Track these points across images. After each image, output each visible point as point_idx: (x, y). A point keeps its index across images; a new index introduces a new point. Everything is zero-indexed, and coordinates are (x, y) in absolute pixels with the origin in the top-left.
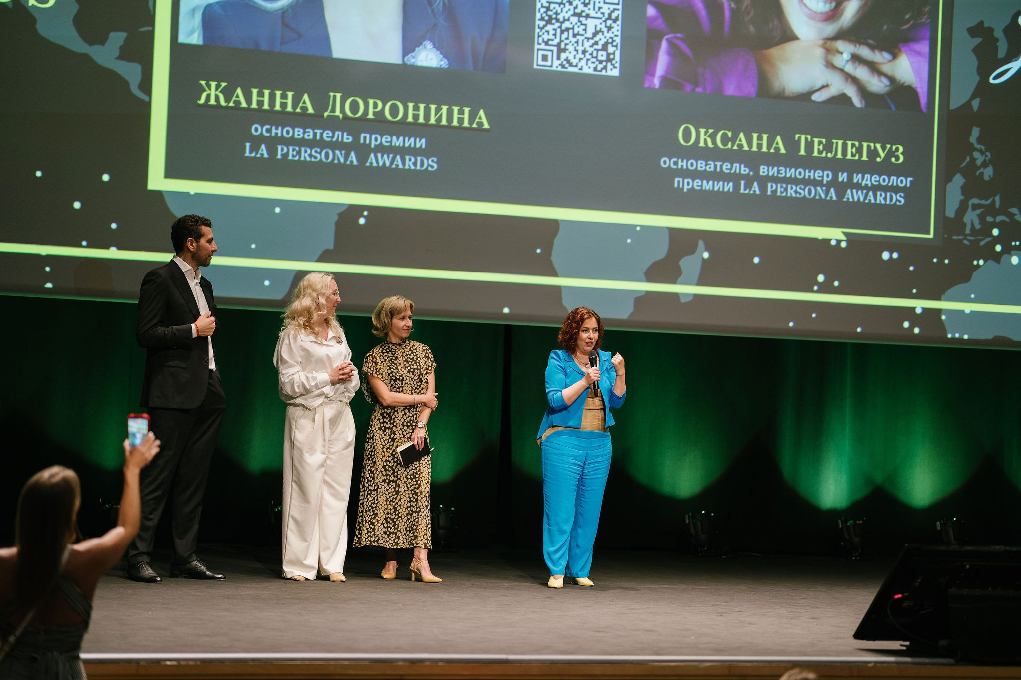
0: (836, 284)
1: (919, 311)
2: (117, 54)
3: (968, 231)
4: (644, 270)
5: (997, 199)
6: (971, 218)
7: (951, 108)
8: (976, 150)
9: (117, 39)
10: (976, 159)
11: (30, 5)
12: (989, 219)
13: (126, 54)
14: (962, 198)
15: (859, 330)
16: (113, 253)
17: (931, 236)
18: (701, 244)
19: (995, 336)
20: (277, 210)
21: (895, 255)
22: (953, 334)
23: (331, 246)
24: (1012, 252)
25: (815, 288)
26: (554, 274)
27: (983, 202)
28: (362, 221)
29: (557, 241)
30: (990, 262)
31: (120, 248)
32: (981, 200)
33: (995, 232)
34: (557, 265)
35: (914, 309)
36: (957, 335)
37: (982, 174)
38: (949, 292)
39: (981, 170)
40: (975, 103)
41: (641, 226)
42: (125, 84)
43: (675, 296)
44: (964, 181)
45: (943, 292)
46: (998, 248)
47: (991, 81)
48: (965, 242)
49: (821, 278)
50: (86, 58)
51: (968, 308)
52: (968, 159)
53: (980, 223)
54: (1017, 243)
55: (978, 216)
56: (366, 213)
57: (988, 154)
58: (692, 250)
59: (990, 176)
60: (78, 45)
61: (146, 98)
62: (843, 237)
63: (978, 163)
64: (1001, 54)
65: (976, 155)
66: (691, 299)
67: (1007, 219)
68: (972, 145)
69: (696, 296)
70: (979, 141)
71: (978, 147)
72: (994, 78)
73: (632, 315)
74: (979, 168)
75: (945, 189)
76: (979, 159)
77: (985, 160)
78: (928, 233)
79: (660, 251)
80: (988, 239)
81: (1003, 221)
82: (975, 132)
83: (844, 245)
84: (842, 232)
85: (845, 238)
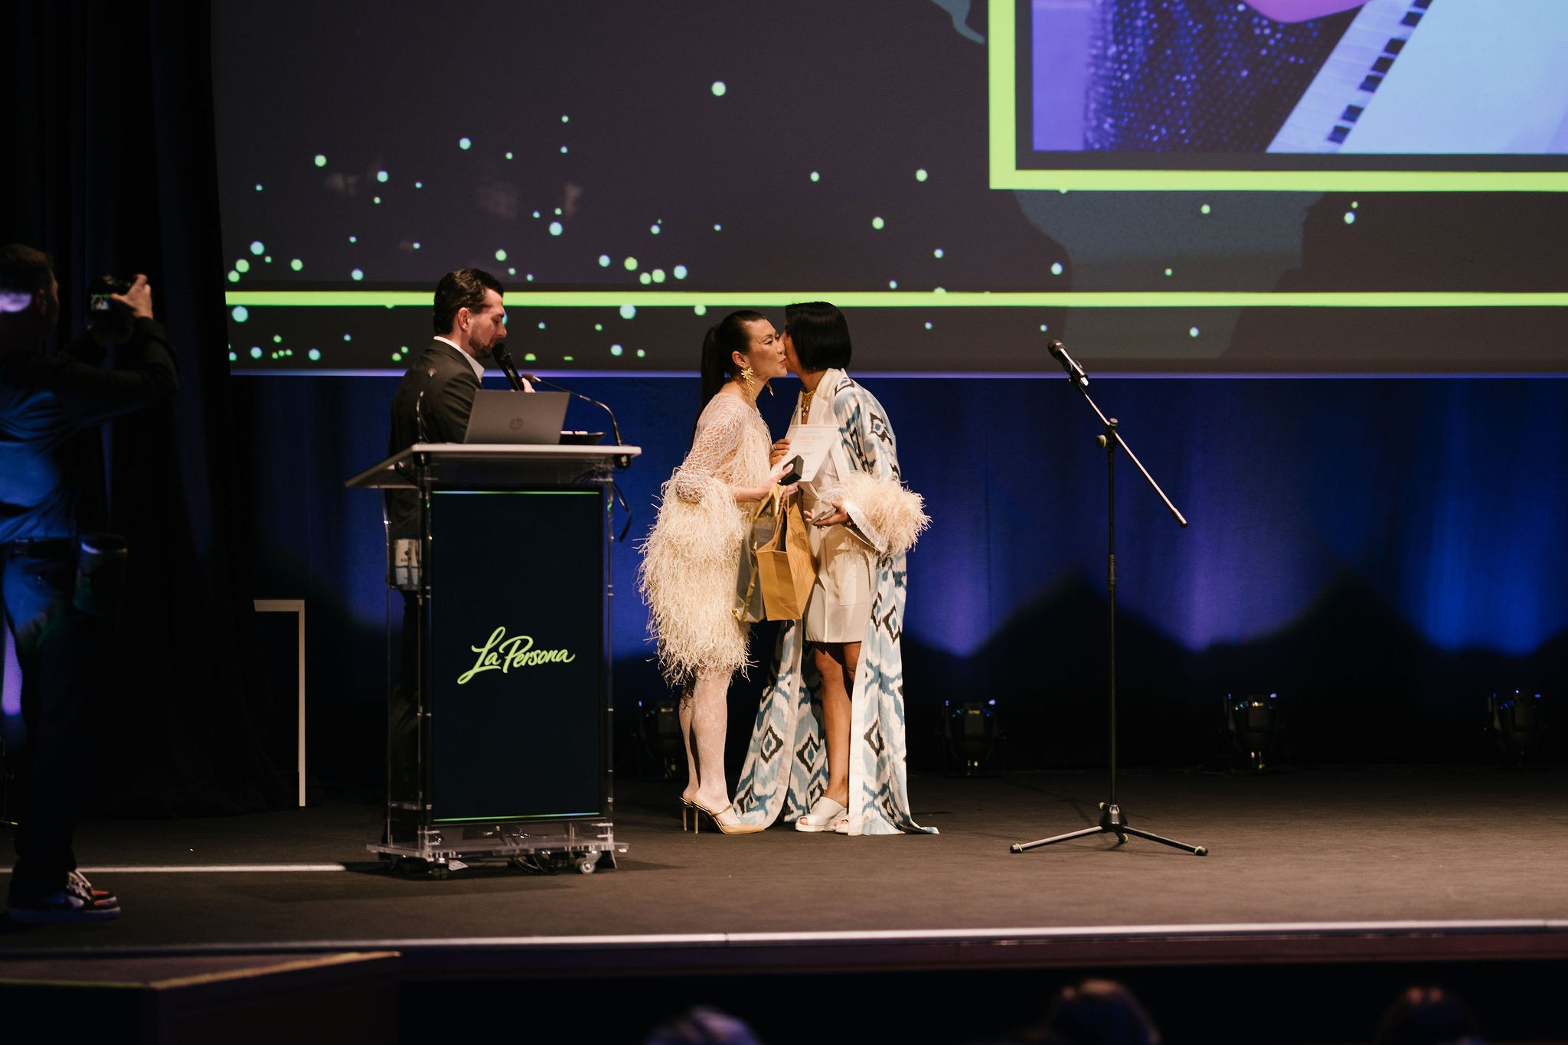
20: (1206, 210)
23: (1297, 263)
28: (1349, 218)
56: (1355, 206)
61: (979, 39)
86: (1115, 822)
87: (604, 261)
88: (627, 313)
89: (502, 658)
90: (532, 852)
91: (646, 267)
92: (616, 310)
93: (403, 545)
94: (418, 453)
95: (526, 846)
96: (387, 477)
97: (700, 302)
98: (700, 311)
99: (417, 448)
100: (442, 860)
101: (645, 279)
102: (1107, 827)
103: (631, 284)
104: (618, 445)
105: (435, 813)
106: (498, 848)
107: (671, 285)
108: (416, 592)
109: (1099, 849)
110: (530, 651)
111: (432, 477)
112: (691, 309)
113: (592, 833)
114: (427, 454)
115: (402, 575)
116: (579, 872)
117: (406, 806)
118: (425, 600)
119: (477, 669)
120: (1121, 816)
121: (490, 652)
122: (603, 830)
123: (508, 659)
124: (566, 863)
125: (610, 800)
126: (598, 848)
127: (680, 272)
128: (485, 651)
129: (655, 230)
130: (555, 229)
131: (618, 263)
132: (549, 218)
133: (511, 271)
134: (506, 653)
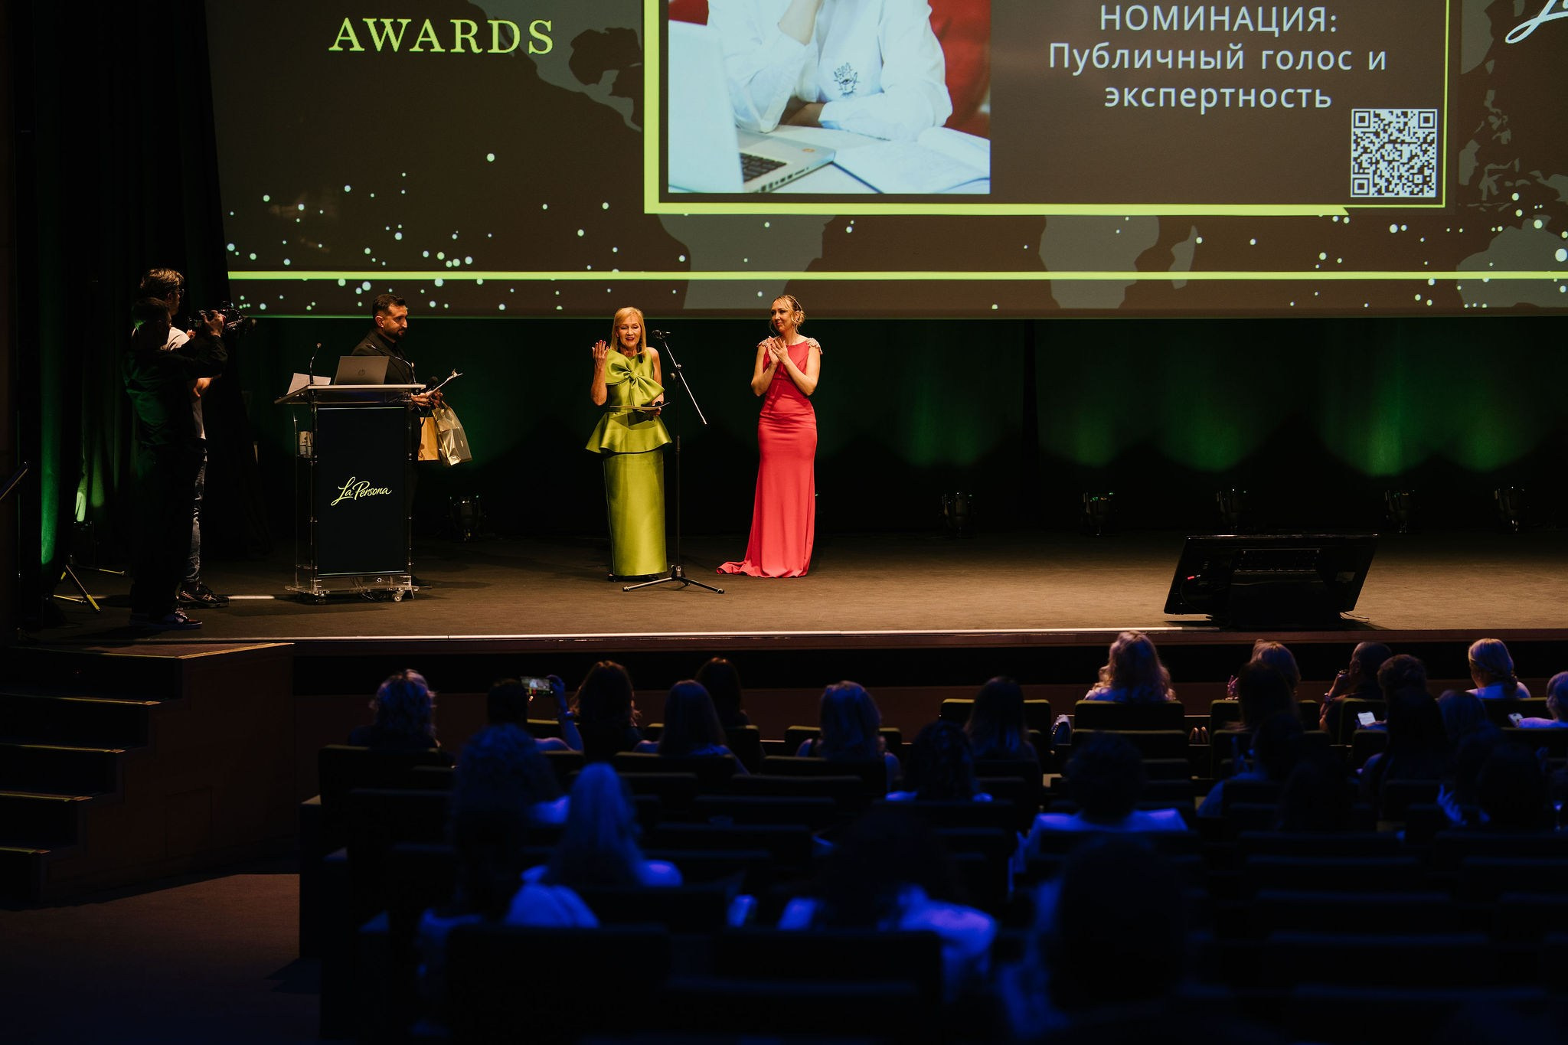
0: (1340, 261)
1: (1431, 283)
2: (610, 90)
3: (1484, 198)
4: (1135, 260)
5: (1517, 162)
6: (1488, 184)
7: (1464, 71)
8: (1492, 114)
9: (610, 76)
10: (1492, 124)
11: (530, 52)
12: (1508, 184)
13: (618, 90)
14: (1477, 164)
15: (1366, 305)
16: (616, 275)
17: (1443, 206)
18: (1194, 230)
19: (1518, 304)
20: (767, 225)
21: (1404, 228)
22: (1471, 304)
23: (819, 255)
24: (1535, 216)
25: (1317, 266)
26: (1043, 269)
27: (1501, 167)
28: (849, 230)
29: (1045, 237)
30: (1510, 228)
31: (621, 270)
32: (1498, 165)
33: (1515, 197)
34: (1045, 260)
35: (1427, 280)
36: (1475, 305)
37: (1499, 138)
38: (1464, 262)
39: (1498, 134)
40: (1490, 66)
41: (1131, 217)
42: (619, 117)
43: (1169, 282)
44: (1479, 147)
45: (1459, 263)
46: (1519, 213)
47: (1507, 41)
48: (1482, 209)
49: (1323, 256)
50: (582, 97)
51: (1486, 276)
52: (1483, 124)
53: (1497, 189)
54: (1541, 206)
55: (1495, 181)
56: (852, 222)
57: (1505, 117)
58: (1184, 236)
59: (1508, 140)
60: (573, 85)
61: (639, 129)
62: (1345, 213)
63: (1495, 127)
64: (1518, 11)
65: (1492, 119)
66: (1185, 284)
67: (1528, 183)
68: (1487, 108)
69: (1190, 281)
70: (1494, 104)
71: (1494, 110)
72: (1510, 38)
73: (1123, 304)
74: (1496, 132)
75: (1458, 155)
76: (1496, 123)
77: (1502, 124)
78: (1441, 204)
79: (1151, 240)
80: (1507, 205)
81: (1523, 185)
82: (1491, 95)
83: (1346, 220)
84: (1345, 208)
85: (1347, 214)
86: (679, 575)
87: (426, 254)
88: (439, 283)
89: (354, 492)
90: (369, 591)
91: (451, 258)
92: (433, 281)
93: (303, 434)
94: (311, 389)
95: (366, 588)
96: (294, 399)
97: (480, 277)
98: (480, 282)
99: (310, 387)
100: (323, 595)
101: (449, 264)
102: (675, 578)
103: (440, 267)
105: (320, 571)
106: (352, 589)
107: (464, 267)
108: (309, 459)
109: (670, 589)
110: (368, 488)
111: (319, 401)
112: (475, 281)
113: (400, 581)
114: (316, 390)
115: (303, 450)
116: (394, 601)
117: (305, 567)
118: (314, 462)
119: (340, 498)
120: (682, 572)
121: (347, 489)
122: (407, 580)
123: (357, 493)
124: (387, 596)
125: (410, 564)
126: (403, 589)
127: (469, 260)
128: (345, 489)
129: (455, 237)
130: (398, 236)
131: (433, 255)
132: (395, 230)
133: (374, 260)
134: (356, 490)
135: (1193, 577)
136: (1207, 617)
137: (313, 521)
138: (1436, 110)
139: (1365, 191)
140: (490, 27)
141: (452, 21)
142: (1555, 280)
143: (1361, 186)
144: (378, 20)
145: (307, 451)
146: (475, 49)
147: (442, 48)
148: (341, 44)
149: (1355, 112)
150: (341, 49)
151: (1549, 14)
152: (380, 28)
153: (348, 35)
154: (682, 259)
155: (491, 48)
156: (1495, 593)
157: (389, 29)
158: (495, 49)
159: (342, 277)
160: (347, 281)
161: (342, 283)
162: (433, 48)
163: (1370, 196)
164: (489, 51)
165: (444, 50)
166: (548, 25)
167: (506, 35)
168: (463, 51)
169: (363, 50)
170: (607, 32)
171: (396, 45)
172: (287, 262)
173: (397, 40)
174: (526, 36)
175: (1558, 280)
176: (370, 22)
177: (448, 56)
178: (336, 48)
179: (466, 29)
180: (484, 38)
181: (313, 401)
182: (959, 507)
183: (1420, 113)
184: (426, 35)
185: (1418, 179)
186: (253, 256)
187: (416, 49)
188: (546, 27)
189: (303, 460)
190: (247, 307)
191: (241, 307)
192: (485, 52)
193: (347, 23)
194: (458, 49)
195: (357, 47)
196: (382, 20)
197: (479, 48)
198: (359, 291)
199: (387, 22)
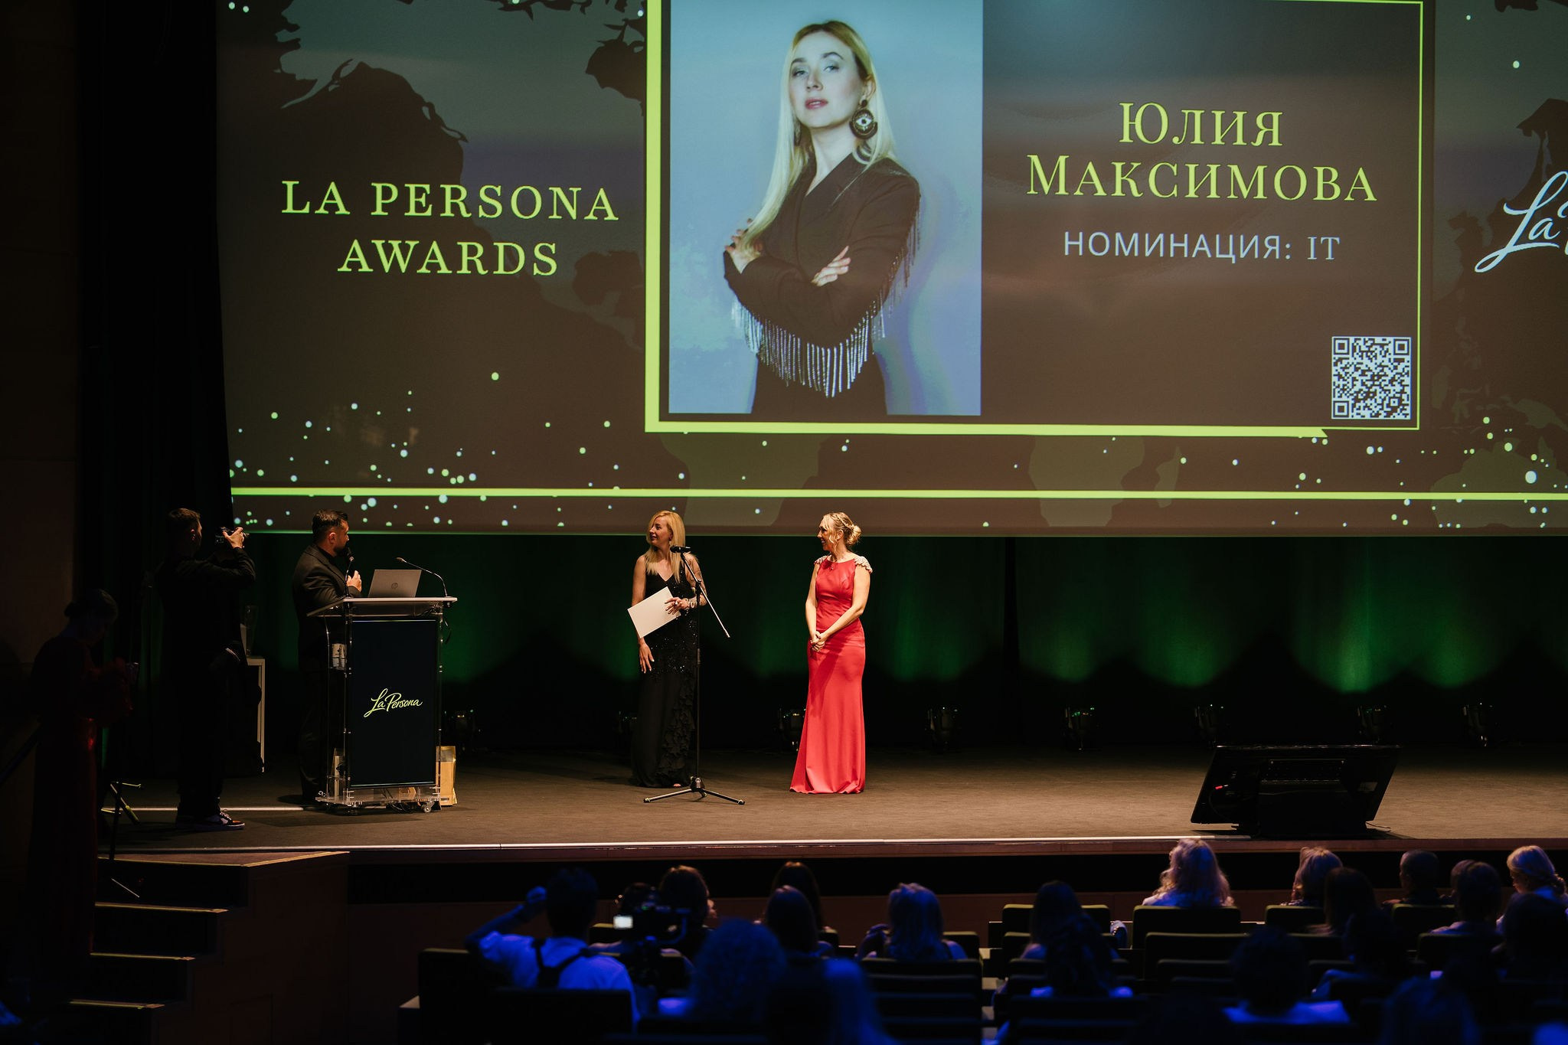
0: (1319, 481)
1: (1407, 503)
2: (613, 310)
3: (1457, 421)
4: (1123, 478)
5: (1487, 386)
6: (1460, 408)
7: (1435, 299)
8: (1463, 340)
9: (612, 298)
10: (1463, 350)
11: (535, 274)
12: (1479, 408)
13: (621, 311)
14: (1450, 389)
15: (1345, 525)
16: (616, 492)
17: (1418, 429)
18: (1178, 450)
19: (1491, 524)
20: (765, 443)
21: (1380, 450)
22: (1445, 524)
23: (815, 473)
24: (1505, 439)
25: (1297, 486)
27: (1472, 391)
28: (844, 449)
29: (1035, 456)
30: (1481, 451)
31: (621, 488)
32: (1469, 389)
33: (1486, 420)
34: (1035, 478)
35: (1403, 500)
36: (1449, 525)
37: (1470, 364)
38: (1438, 483)
39: (1469, 360)
40: (1460, 294)
41: (1117, 437)
43: (1154, 501)
44: (1451, 371)
45: (1433, 483)
46: (1490, 436)
47: (1477, 270)
48: (1455, 431)
49: (1302, 477)
50: (584, 317)
51: (1459, 497)
52: (1454, 349)
53: (1469, 415)
54: (1511, 430)
55: (1466, 405)
56: (847, 441)
57: (1476, 342)
59: (1478, 365)
60: (576, 305)
61: (640, 349)
62: (1324, 435)
63: (1466, 352)
64: (1486, 241)
65: (1463, 345)
66: (1169, 503)
67: (1498, 407)
68: (1458, 335)
69: (1175, 500)
70: (1465, 331)
71: (1465, 337)
72: (1479, 268)
73: (1111, 522)
74: (1467, 358)
75: (1431, 381)
76: (1466, 348)
77: (1472, 350)
78: (1416, 427)
79: (1137, 459)
80: (1479, 428)
81: (1493, 409)
82: (1461, 321)
83: (1325, 442)
84: (1323, 430)
85: (1326, 436)
87: (431, 471)
88: (443, 500)
89: (386, 704)
90: (400, 801)
91: (454, 474)
92: (437, 497)
93: (337, 646)
94: (347, 603)
95: (396, 799)
96: (328, 612)
97: (483, 493)
98: (483, 499)
99: (346, 600)
100: (355, 806)
101: (453, 481)
102: (694, 789)
103: (444, 483)
104: (444, 596)
105: (352, 782)
106: (383, 800)
107: (467, 484)
108: (342, 672)
109: (693, 800)
110: (400, 700)
111: (353, 614)
112: (479, 497)
113: (430, 792)
114: (351, 603)
115: (336, 662)
116: (424, 812)
118: (348, 674)
119: (373, 710)
120: (701, 783)
121: (380, 701)
122: (437, 791)
123: (389, 704)
124: (419, 807)
126: (432, 799)
127: (472, 477)
128: (378, 700)
129: (459, 454)
130: (404, 453)
131: (438, 472)
132: (400, 447)
133: (379, 476)
134: (388, 701)
135: (1221, 787)
136: (1232, 827)
137: (347, 731)
138: (1409, 338)
139: (1345, 413)
140: (496, 249)
141: (459, 243)
142: (1526, 502)
143: (1341, 409)
144: (387, 242)
145: (340, 663)
146: (481, 271)
147: (449, 269)
148: (350, 265)
149: (1335, 339)
150: (350, 270)
151: (1515, 245)
152: (388, 249)
153: (357, 257)
154: (681, 476)
155: (497, 270)
156: (1497, 805)
157: (397, 251)
158: (501, 271)
159: (348, 494)
160: (353, 497)
161: (348, 499)
162: (440, 269)
163: (1350, 418)
164: (495, 272)
165: (450, 272)
166: (553, 247)
167: (511, 258)
168: (470, 272)
169: (372, 270)
170: (610, 255)
171: (403, 267)
172: (294, 478)
173: (405, 262)
174: (531, 258)
175: (1528, 501)
176: (379, 243)
177: (454, 278)
178: (345, 268)
179: (472, 251)
180: (490, 260)
181: (348, 613)
182: (945, 722)
183: (1395, 340)
184: (433, 256)
185: (1394, 402)
186: (261, 473)
187: (424, 270)
188: (550, 250)
189: (338, 673)
190: (254, 523)
191: (248, 523)
192: (490, 273)
193: (356, 245)
194: (465, 270)
195: (365, 268)
196: (390, 242)
197: (485, 270)
198: (364, 507)
199: (395, 244)
